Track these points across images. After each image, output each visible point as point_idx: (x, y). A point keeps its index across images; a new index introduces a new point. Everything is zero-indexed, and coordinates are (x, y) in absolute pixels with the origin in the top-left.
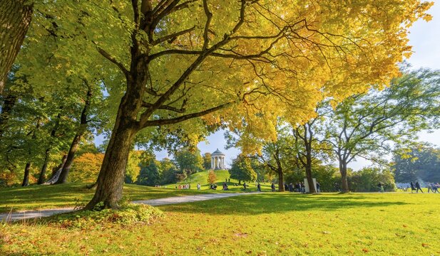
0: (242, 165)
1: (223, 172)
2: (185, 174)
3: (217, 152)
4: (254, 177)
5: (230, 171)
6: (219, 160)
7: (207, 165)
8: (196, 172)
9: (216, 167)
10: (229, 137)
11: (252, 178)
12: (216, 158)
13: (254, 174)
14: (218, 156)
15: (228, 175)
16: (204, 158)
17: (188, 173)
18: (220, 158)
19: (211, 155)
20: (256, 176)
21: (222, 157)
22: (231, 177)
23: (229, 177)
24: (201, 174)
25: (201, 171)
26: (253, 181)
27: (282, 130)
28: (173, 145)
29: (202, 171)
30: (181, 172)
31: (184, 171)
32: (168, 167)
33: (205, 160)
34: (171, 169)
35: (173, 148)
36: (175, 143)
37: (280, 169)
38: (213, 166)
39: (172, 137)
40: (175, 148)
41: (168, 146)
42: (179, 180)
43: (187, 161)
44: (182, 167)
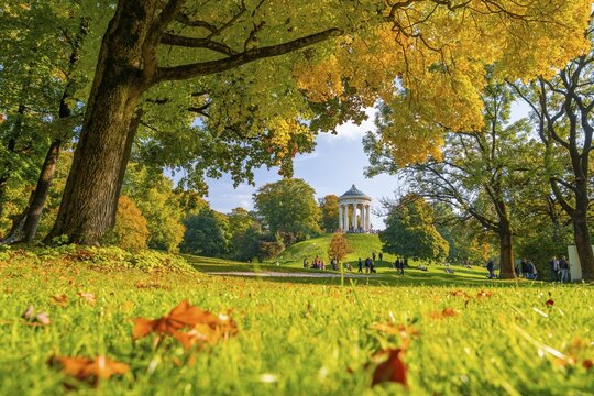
0: (412, 221)
1: (366, 238)
2: (281, 243)
3: (353, 194)
4: (441, 250)
5: (381, 235)
6: (358, 212)
7: (330, 223)
8: (304, 239)
9: (351, 228)
10: (374, 147)
11: (436, 252)
12: (351, 206)
13: (441, 243)
14: (355, 203)
15: (378, 246)
16: (322, 207)
17: (287, 240)
18: (360, 206)
19: (339, 200)
20: (446, 248)
21: (365, 203)
22: (385, 249)
23: (379, 251)
24: (315, 242)
25: (315, 235)
26: (437, 259)
27: (511, 128)
28: (244, 163)
29: (318, 236)
30: (272, 239)
31: (278, 236)
32: (244, 226)
33: (326, 211)
34: (251, 231)
35: (243, 170)
36: (248, 158)
37: (504, 223)
38: (344, 225)
39: (242, 146)
40: (248, 168)
41: (233, 164)
42: (268, 254)
43: (285, 214)
44: (274, 227)
